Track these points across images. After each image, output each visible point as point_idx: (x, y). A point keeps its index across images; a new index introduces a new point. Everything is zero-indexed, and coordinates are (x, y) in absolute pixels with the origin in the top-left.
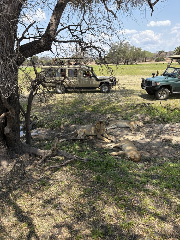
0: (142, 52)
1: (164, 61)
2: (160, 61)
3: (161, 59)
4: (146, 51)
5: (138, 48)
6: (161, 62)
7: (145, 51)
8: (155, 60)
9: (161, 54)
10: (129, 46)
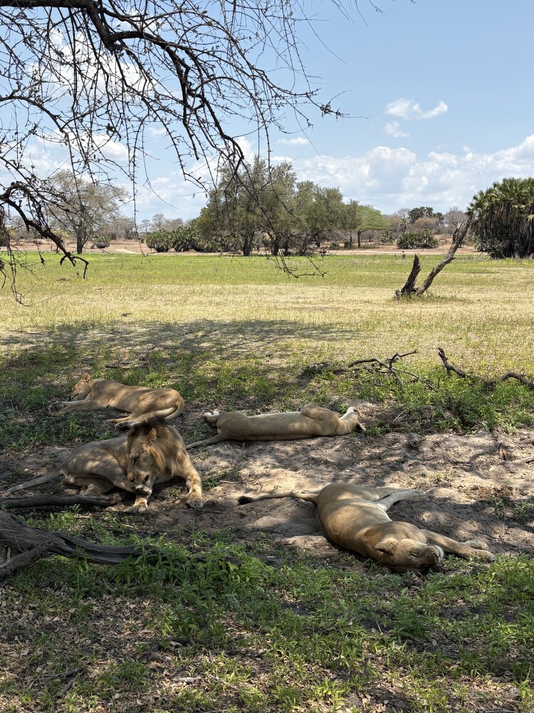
0: (343, 205)
1: (431, 248)
2: (418, 246)
3: (420, 240)
4: (362, 207)
5: (329, 192)
6: (420, 250)
7: (354, 205)
8: (396, 242)
9: (420, 219)
10: (293, 180)
